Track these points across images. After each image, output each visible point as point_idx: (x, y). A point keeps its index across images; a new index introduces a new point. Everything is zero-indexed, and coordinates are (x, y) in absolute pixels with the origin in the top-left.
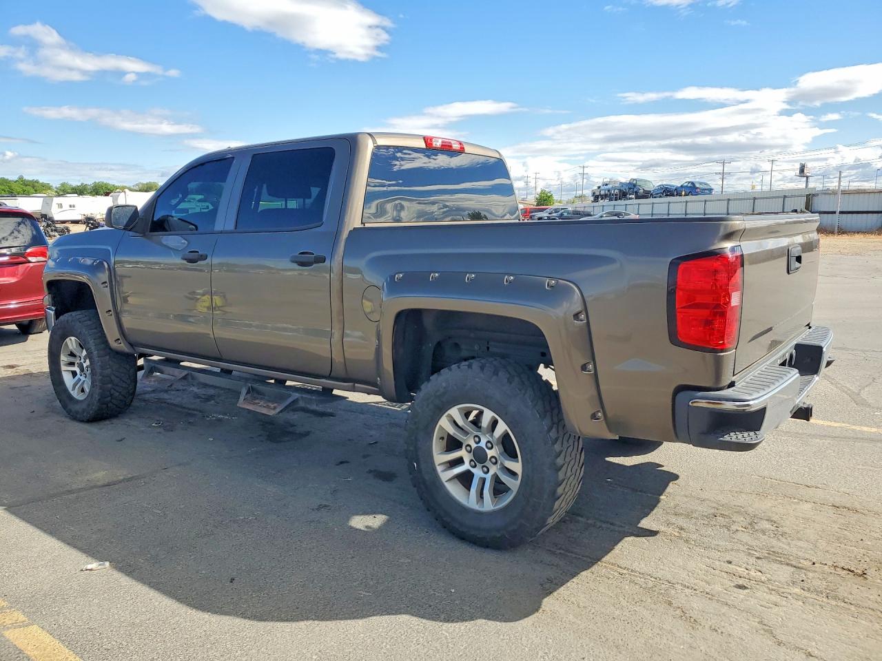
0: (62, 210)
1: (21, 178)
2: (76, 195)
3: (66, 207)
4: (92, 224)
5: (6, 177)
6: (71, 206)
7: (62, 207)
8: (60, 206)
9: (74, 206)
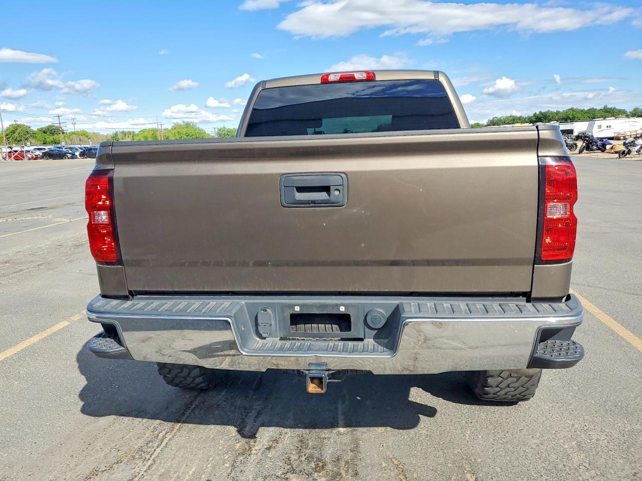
0: (601, 130)
1: (605, 107)
2: (614, 118)
3: (604, 127)
4: (587, 141)
5: (595, 108)
6: (607, 127)
7: (600, 128)
8: (600, 127)
9: (610, 127)
